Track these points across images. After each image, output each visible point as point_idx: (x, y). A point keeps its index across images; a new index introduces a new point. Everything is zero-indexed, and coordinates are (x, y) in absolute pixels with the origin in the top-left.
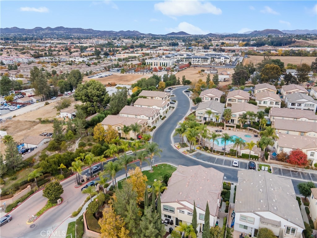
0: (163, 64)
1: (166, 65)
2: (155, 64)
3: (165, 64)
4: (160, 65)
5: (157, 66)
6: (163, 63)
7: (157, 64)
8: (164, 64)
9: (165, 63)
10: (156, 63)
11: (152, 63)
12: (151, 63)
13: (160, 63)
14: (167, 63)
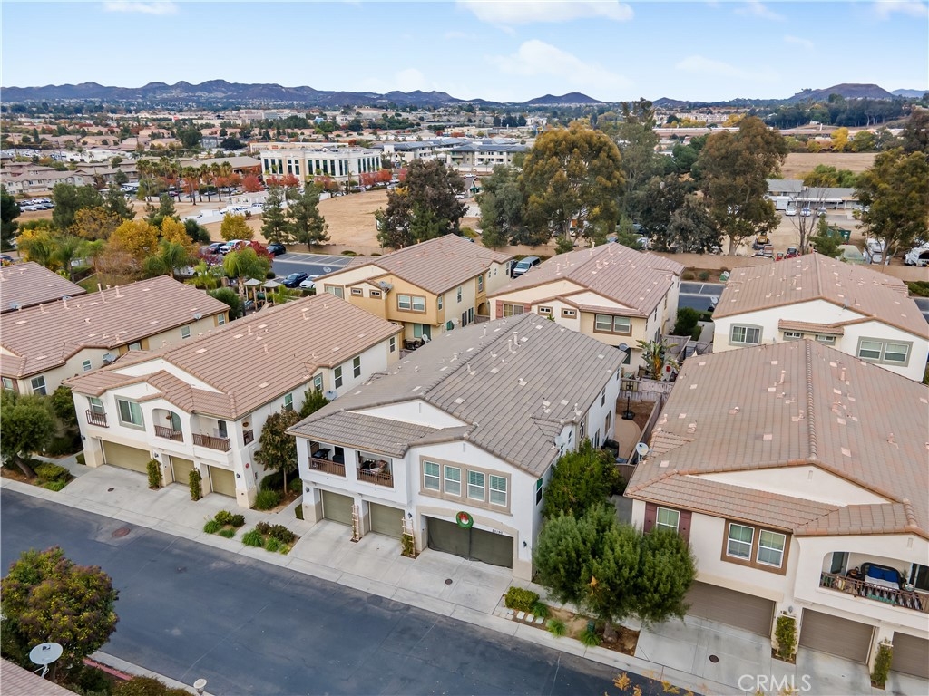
0: (318, 166)
1: (329, 171)
2: (290, 168)
3: (325, 166)
4: (311, 172)
5: (298, 173)
6: (317, 162)
7: (297, 168)
8: (322, 166)
9: (325, 162)
11: (280, 161)
12: (277, 163)
13: (310, 161)
14: (332, 162)
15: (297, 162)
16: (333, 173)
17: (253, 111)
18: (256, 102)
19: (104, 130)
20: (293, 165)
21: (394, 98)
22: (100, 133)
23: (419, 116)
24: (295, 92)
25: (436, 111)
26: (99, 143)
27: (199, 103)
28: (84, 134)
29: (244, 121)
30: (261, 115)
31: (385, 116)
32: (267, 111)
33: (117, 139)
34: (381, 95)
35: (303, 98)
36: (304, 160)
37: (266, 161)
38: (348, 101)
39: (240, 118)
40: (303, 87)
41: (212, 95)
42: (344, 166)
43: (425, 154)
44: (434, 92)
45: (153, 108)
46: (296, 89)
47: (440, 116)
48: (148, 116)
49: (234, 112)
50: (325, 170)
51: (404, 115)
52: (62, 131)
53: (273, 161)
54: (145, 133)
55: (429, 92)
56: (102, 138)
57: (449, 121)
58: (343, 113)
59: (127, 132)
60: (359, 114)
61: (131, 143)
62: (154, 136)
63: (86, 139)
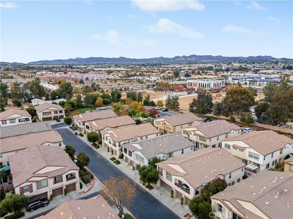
0: (201, 85)
1: (204, 86)
2: (194, 85)
3: (203, 85)
6: (202, 84)
7: (196, 85)
8: (202, 85)
9: (203, 84)
10: (195, 83)
11: (192, 83)
12: (191, 83)
13: (200, 83)
14: (206, 84)
15: (196, 83)
16: (205, 87)
17: (200, 64)
18: (203, 61)
19: (158, 71)
20: (195, 84)
22: (157, 72)
23: (254, 66)
26: (156, 75)
27: (187, 61)
28: (153, 72)
29: (195, 68)
30: (201, 65)
31: (241, 66)
32: (204, 64)
33: (160, 73)
34: (245, 58)
35: (219, 59)
36: (198, 83)
37: (188, 83)
38: (230, 60)
39: (195, 67)
40: (219, 56)
41: (191, 59)
42: (209, 85)
43: (242, 81)
45: (175, 63)
46: (217, 56)
48: (171, 66)
49: (194, 65)
50: (203, 86)
51: (248, 65)
52: (149, 72)
53: (190, 83)
54: (167, 72)
55: (264, 56)
56: (157, 73)
57: (264, 67)
58: (227, 65)
59: (163, 72)
60: (233, 65)
61: (162, 75)
62: (169, 73)
63: (153, 74)
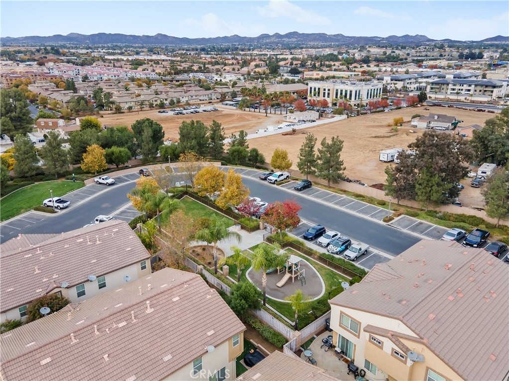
0: (341, 94)
1: (348, 97)
2: (324, 93)
3: (346, 94)
4: (336, 97)
6: (342, 91)
7: (329, 94)
8: (344, 94)
9: (346, 91)
10: (327, 90)
11: (319, 89)
12: (317, 90)
13: (337, 90)
14: (351, 92)
15: (329, 90)
16: (350, 98)
17: (310, 50)
18: (312, 43)
19: (235, 62)
20: (327, 92)
21: (391, 40)
22: (233, 64)
23: (407, 52)
24: (333, 37)
25: (418, 49)
26: (231, 70)
27: (283, 44)
28: (225, 65)
29: (303, 56)
30: (313, 52)
31: (385, 53)
32: (317, 50)
33: (239, 67)
34: (384, 38)
35: (338, 40)
36: (333, 89)
37: (311, 88)
38: (363, 42)
39: (302, 54)
40: (338, 35)
41: (290, 40)
42: (358, 94)
43: (411, 83)
44: (417, 35)
45: (261, 48)
47: (420, 52)
48: (257, 53)
49: (300, 50)
50: (346, 96)
51: (397, 52)
52: (217, 63)
53: (315, 89)
54: (253, 64)
55: (414, 35)
56: (233, 66)
57: (426, 56)
58: (359, 51)
59: (246, 63)
60: (369, 51)
61: (245, 70)
62: (257, 66)
63: (226, 67)
